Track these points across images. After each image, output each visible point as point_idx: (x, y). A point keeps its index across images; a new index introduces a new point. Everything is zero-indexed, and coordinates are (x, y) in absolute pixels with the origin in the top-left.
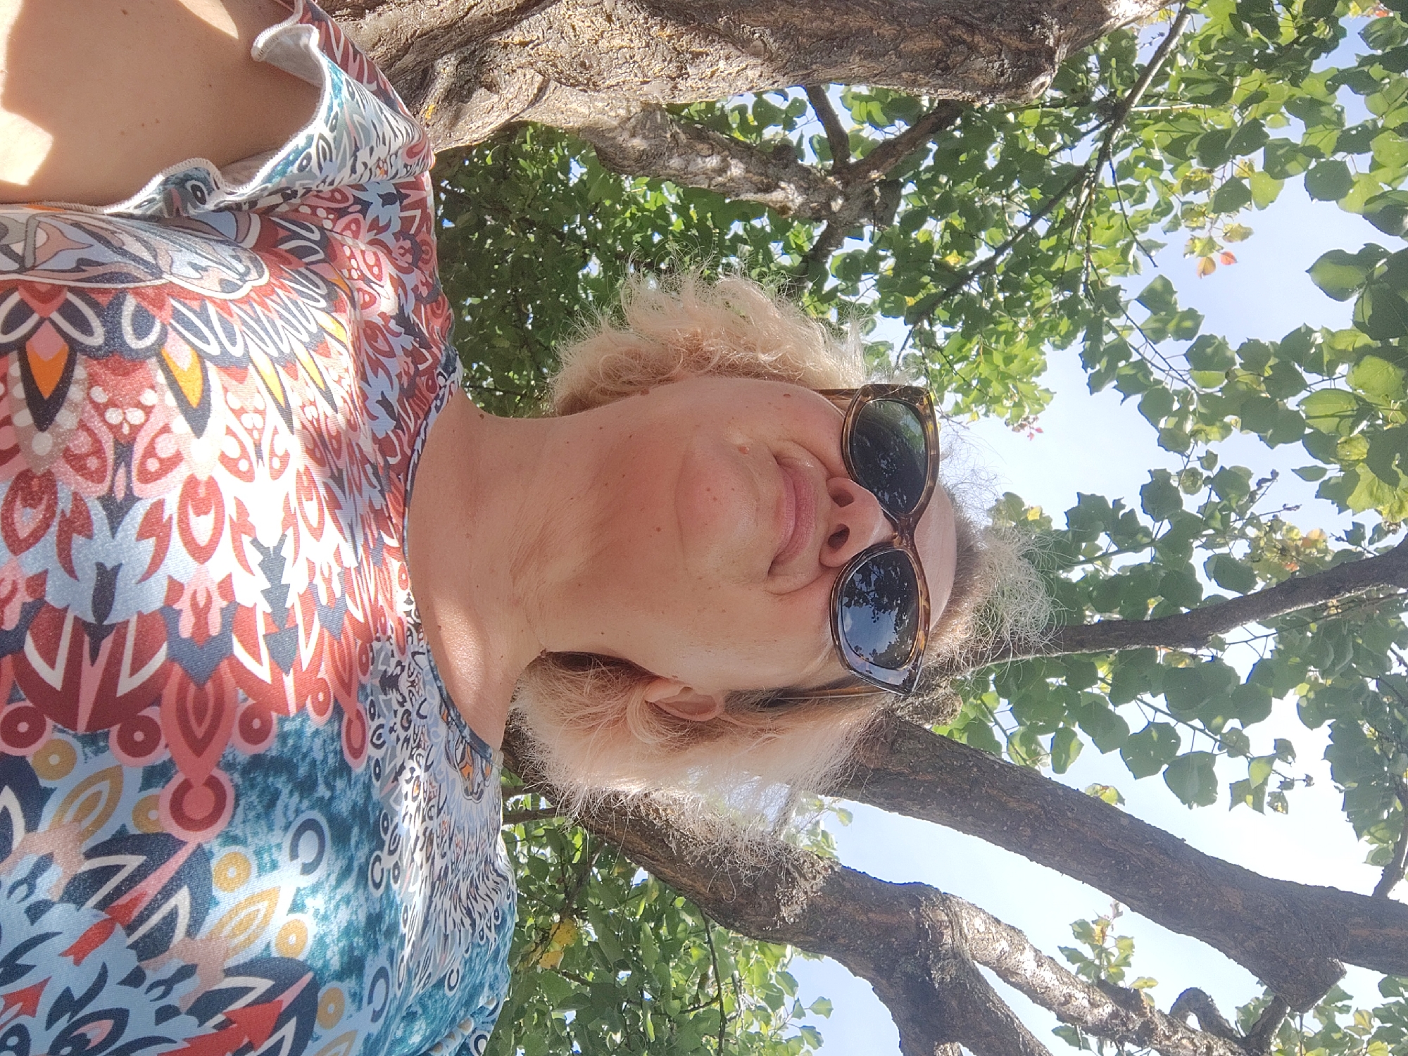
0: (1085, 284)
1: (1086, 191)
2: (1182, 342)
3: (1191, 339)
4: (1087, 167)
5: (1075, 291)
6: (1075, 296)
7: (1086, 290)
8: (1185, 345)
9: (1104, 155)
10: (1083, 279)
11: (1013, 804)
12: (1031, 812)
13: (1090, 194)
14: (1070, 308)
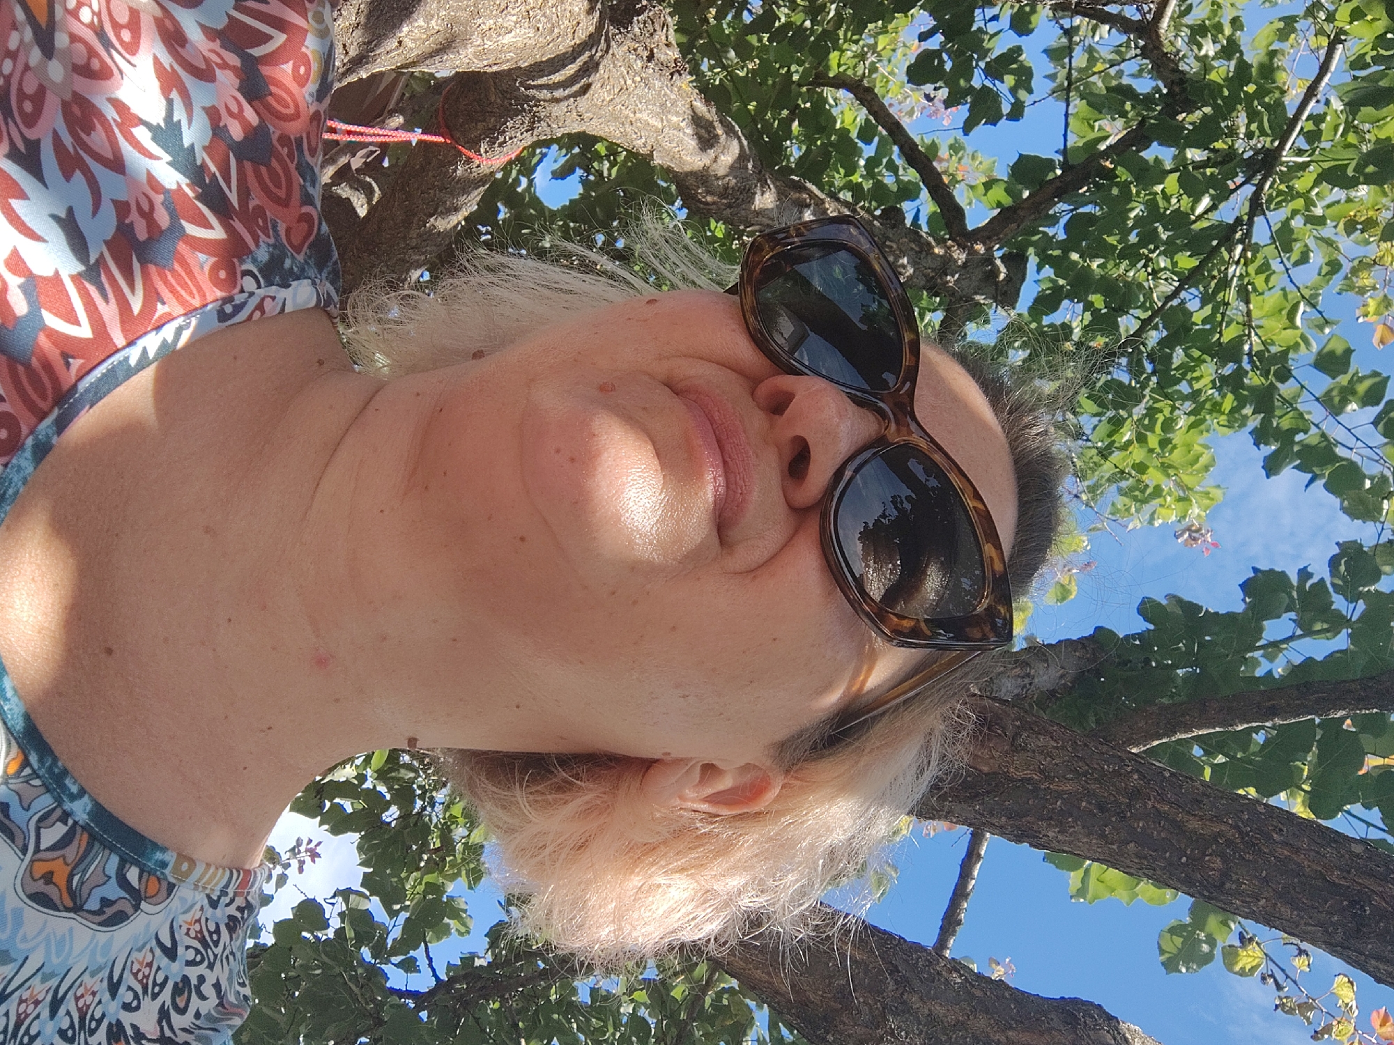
0: (1249, 354)
1: (1239, 248)
2: (1369, 409)
3: (1377, 404)
4: (1238, 221)
5: (1238, 361)
6: (1240, 368)
7: (1251, 362)
8: (1373, 411)
9: (1256, 206)
10: (1246, 347)
11: (1193, 824)
12: (1220, 834)
13: (1244, 250)
14: (1233, 383)
